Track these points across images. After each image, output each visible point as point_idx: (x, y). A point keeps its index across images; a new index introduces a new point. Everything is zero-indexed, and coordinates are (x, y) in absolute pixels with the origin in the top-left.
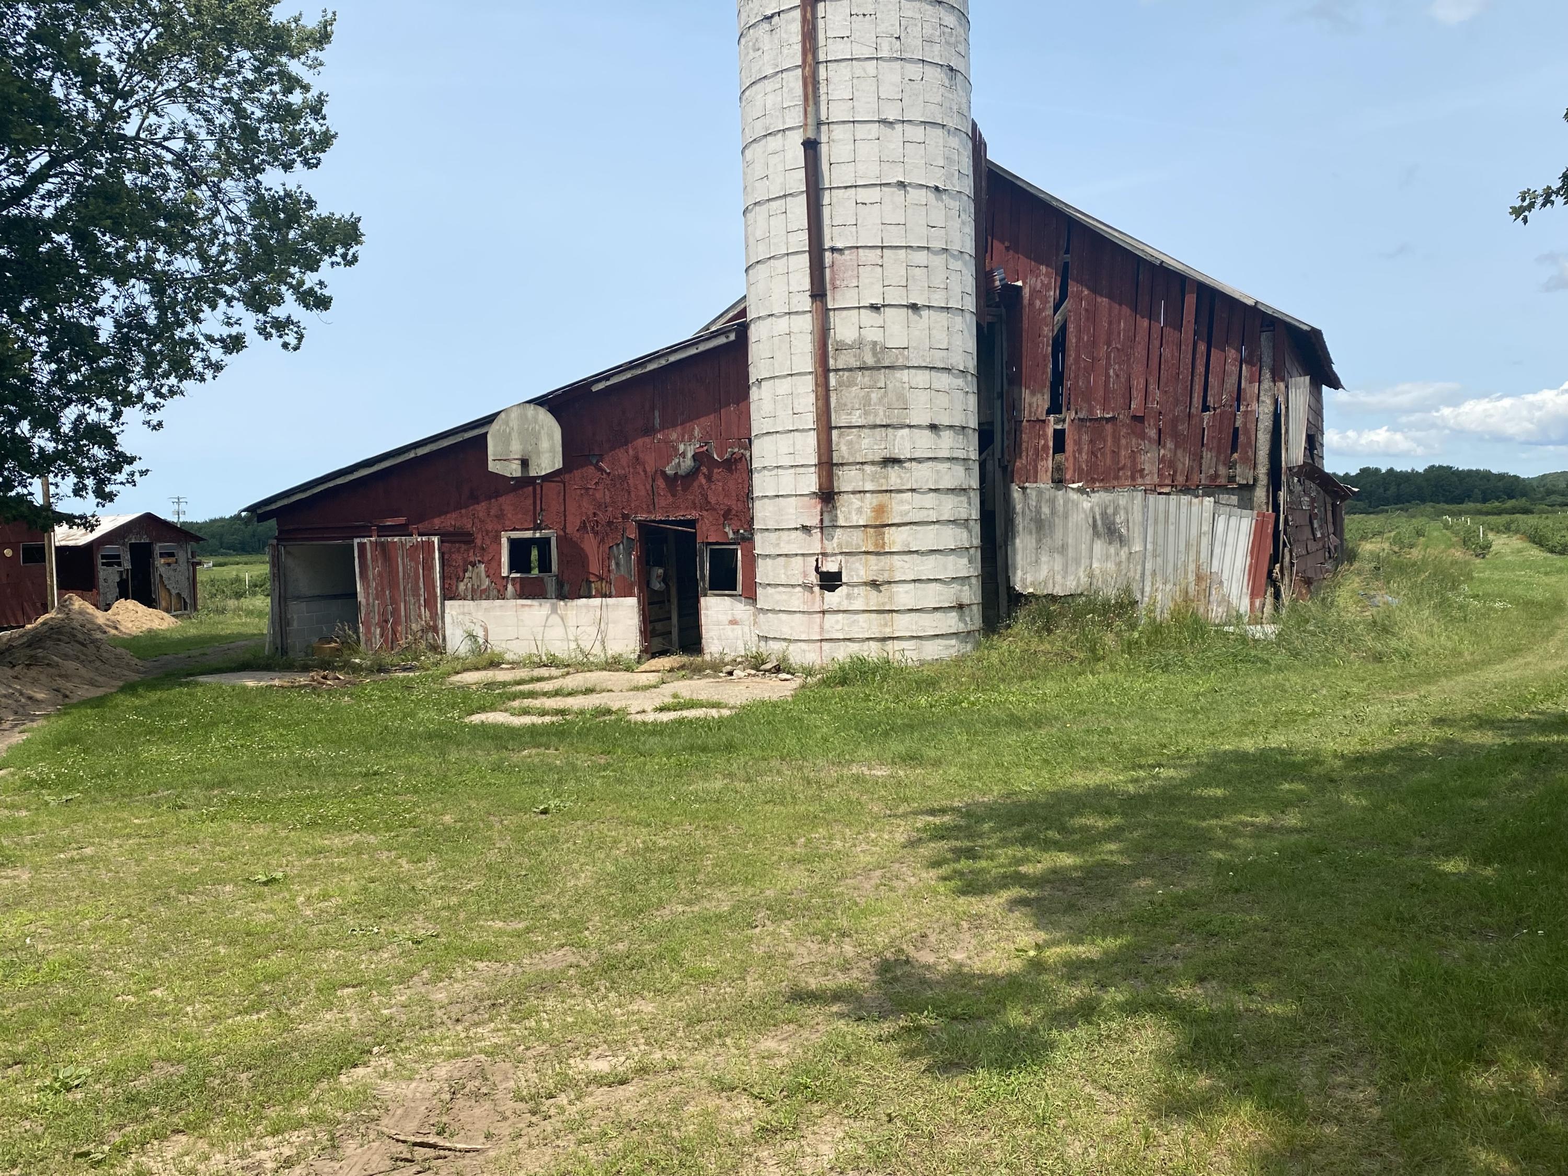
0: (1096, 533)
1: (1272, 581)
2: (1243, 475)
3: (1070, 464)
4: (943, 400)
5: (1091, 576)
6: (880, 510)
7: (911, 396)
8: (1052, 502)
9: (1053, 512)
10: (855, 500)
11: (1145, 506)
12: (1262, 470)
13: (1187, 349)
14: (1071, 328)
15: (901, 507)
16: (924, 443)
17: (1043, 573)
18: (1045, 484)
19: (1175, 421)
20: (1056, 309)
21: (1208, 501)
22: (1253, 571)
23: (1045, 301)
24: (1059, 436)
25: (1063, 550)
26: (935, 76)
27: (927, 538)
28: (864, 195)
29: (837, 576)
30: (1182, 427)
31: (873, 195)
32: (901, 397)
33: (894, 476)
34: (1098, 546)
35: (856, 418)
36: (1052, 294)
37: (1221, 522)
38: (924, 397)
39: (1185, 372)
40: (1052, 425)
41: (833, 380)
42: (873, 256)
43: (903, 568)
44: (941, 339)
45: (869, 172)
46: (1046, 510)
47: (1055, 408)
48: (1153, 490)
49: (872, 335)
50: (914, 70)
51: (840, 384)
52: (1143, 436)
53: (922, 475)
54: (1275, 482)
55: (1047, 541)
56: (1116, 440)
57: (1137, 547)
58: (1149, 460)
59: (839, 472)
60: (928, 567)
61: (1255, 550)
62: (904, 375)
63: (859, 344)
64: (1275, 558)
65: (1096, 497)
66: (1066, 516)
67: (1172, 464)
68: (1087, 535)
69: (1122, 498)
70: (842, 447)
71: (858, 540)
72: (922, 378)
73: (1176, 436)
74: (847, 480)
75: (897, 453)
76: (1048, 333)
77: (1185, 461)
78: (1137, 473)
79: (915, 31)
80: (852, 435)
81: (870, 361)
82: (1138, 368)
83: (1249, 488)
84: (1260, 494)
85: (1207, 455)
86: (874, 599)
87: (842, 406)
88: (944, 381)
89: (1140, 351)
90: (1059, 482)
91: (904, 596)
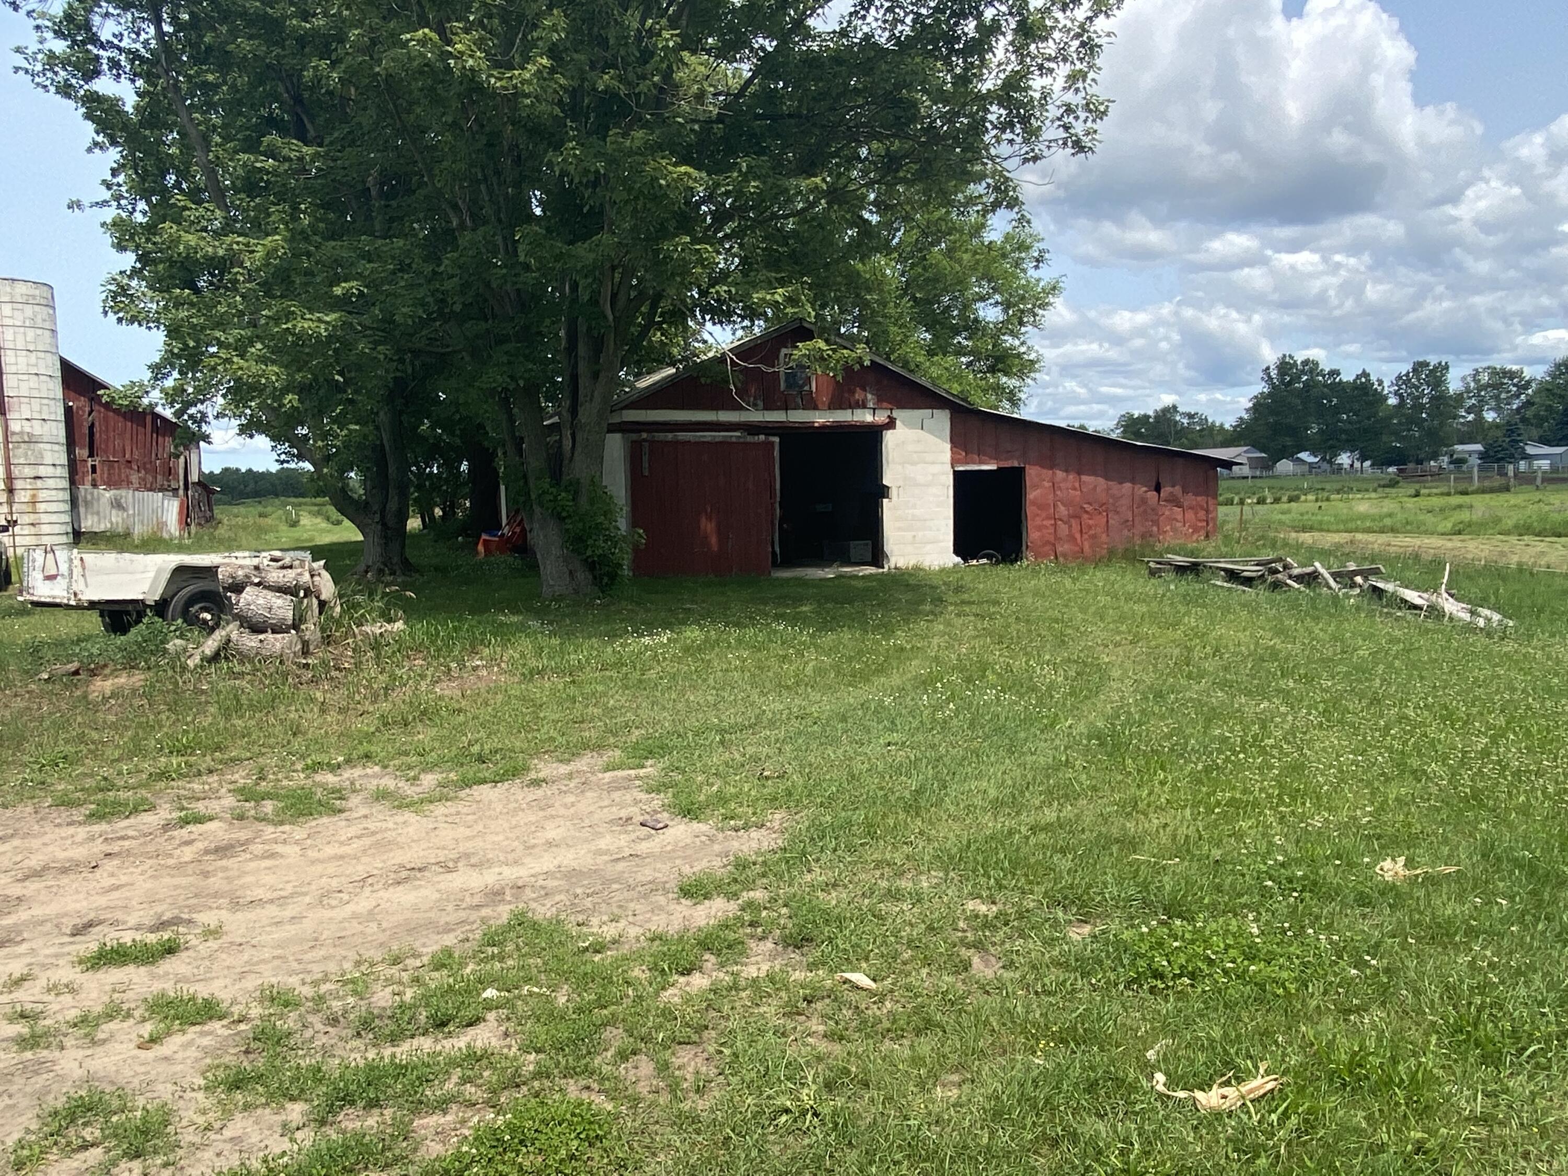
0: (113, 507)
1: (188, 525)
2: (174, 485)
3: (99, 479)
4: (56, 455)
5: (112, 523)
6: (34, 496)
7: (45, 453)
8: (92, 494)
9: (93, 498)
10: (23, 493)
11: (134, 496)
12: (181, 483)
13: (148, 435)
14: (97, 424)
15: (42, 495)
16: (50, 471)
17: (89, 523)
18: (88, 486)
19: (145, 464)
20: (89, 414)
21: (160, 494)
22: (180, 522)
23: (84, 411)
24: (94, 467)
25: (98, 513)
26: (48, 333)
27: (54, 507)
28: (21, 377)
29: (16, 522)
30: (148, 466)
31: (25, 377)
32: (41, 453)
33: (39, 483)
34: (114, 512)
35: (22, 461)
36: (87, 409)
37: (166, 502)
38: (49, 453)
39: (148, 445)
40: (90, 463)
41: (11, 446)
42: (26, 400)
43: (45, 518)
44: (55, 432)
45: (22, 368)
46: (89, 497)
47: (91, 455)
48: (137, 490)
49: (28, 429)
50: (39, 332)
51: (14, 448)
52: (131, 468)
53: (51, 483)
54: (186, 488)
55: (90, 510)
56: (119, 468)
57: (131, 512)
58: (134, 478)
59: (15, 482)
60: (54, 518)
61: (180, 513)
62: (41, 445)
63: (21, 433)
64: (188, 516)
65: (112, 492)
66: (99, 499)
67: (144, 480)
68: (108, 508)
69: (123, 492)
70: (16, 471)
71: (24, 508)
72: (48, 446)
73: (145, 469)
74: (18, 484)
75: (40, 475)
76: (86, 425)
77: (150, 478)
78: (129, 483)
79: (39, 317)
80: (20, 467)
81: (27, 439)
82: (128, 443)
83: (177, 490)
84: (181, 492)
85: (159, 477)
86: (33, 530)
87: (14, 456)
88: (56, 447)
89: (128, 436)
90: (95, 485)
91: (46, 529)
